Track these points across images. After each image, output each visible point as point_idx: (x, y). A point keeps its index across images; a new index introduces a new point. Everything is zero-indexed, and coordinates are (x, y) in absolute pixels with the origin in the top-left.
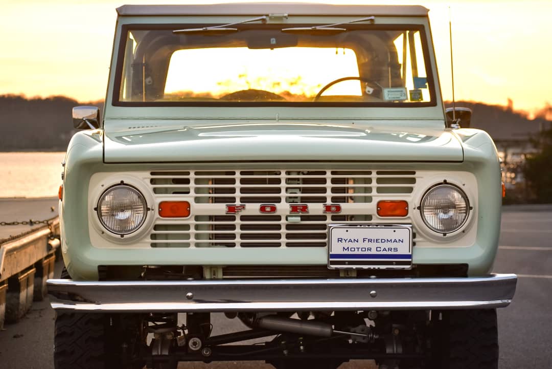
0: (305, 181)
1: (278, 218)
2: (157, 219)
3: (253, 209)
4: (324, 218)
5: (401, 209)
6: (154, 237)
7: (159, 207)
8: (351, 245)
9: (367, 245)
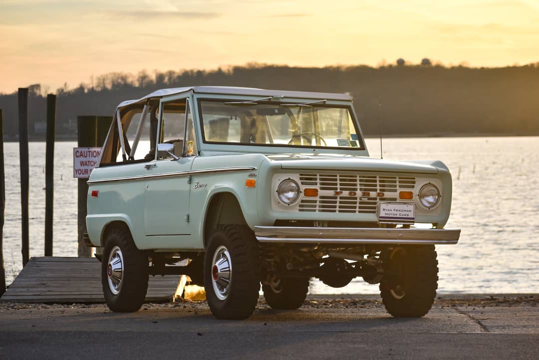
0: (366, 181)
1: (356, 198)
2: (303, 197)
3: (346, 193)
4: (375, 199)
5: (410, 196)
6: (300, 206)
7: (304, 191)
8: (388, 212)
9: (395, 212)
